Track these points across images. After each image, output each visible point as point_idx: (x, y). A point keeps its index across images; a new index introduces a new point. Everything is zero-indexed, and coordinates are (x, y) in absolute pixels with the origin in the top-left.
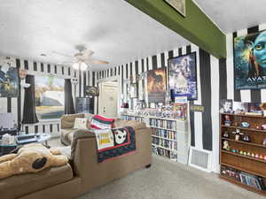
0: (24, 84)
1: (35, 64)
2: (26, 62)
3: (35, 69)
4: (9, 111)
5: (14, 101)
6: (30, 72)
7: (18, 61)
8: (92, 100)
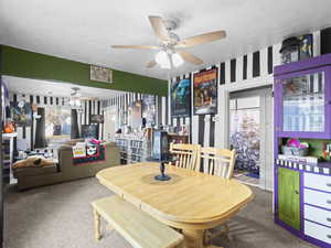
0: (36, 116)
1: (45, 98)
2: (38, 98)
3: (46, 102)
4: (24, 137)
5: (28, 129)
6: (42, 105)
7: (31, 98)
8: (98, 127)
